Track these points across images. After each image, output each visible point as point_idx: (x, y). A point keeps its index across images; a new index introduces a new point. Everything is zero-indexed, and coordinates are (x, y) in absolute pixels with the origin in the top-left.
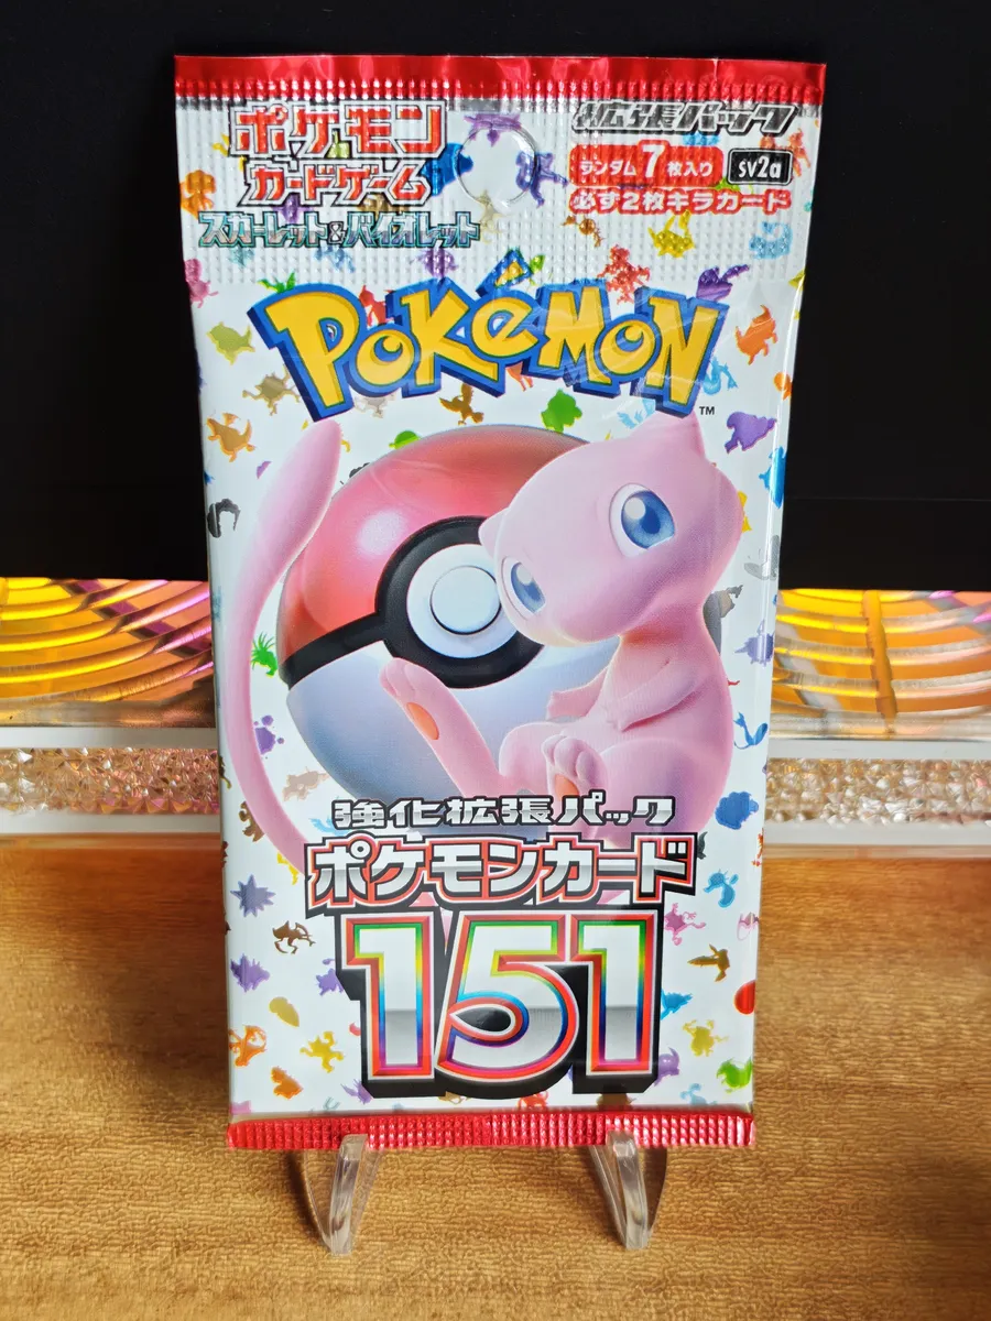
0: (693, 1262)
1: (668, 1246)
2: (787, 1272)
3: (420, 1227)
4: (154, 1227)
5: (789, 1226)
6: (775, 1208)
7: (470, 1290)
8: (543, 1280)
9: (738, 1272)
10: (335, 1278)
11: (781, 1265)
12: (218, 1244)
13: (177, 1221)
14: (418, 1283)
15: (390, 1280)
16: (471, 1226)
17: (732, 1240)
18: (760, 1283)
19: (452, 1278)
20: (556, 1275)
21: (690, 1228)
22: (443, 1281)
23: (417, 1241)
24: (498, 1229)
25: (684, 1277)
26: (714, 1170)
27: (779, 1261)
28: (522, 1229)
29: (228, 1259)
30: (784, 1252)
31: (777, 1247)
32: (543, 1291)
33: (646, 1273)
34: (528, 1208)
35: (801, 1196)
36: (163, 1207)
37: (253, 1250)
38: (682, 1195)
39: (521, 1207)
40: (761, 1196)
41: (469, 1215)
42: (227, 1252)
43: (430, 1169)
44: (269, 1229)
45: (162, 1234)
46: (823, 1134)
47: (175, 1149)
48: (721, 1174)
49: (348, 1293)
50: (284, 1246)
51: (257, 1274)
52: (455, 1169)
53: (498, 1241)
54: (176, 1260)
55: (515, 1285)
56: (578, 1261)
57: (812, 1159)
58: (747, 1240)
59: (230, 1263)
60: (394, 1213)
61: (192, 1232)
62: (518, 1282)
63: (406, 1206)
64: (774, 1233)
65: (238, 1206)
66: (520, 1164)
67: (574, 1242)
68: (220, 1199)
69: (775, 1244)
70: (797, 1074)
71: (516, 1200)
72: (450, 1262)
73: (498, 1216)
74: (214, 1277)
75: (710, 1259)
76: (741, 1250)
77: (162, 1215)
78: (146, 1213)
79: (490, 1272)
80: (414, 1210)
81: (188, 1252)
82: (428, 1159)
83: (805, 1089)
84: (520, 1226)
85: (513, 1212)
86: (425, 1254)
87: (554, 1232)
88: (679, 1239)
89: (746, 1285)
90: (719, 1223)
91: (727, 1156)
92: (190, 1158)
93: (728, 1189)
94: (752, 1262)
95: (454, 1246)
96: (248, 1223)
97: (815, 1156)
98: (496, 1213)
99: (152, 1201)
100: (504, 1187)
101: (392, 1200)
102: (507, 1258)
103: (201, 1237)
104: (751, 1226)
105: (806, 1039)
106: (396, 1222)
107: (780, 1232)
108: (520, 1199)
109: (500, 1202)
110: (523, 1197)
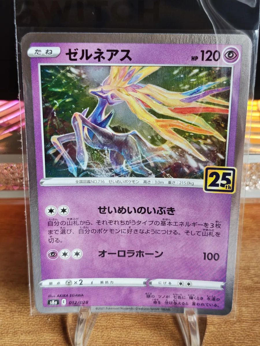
34: (134, 337)
35: (239, 330)
39: (132, 337)
40: (224, 330)
41: (111, 341)
43: (97, 322)
46: (247, 306)
52: (107, 322)
57: (243, 315)
65: (23, 338)
85: (129, 339)
92: (5, 320)
98: (122, 339)
100: (126, 329)
108: (131, 333)
109: (124, 335)
110: (133, 333)
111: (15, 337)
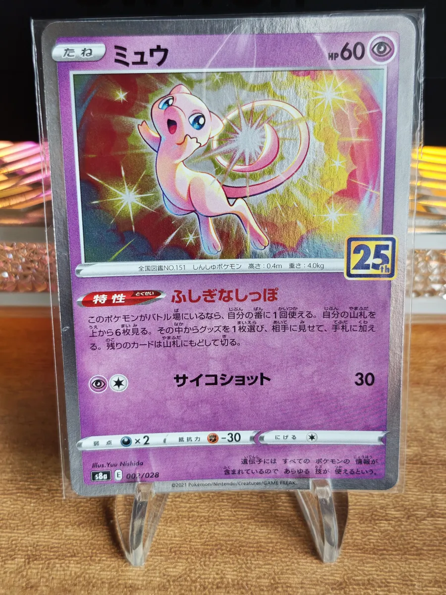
0: (363, 570)
1: (346, 560)
2: (425, 578)
3: (185, 547)
4: (14, 546)
5: (425, 548)
6: (415, 536)
7: (218, 588)
8: (265, 582)
9: (392, 577)
10: (129, 579)
11: (420, 572)
12: (55, 557)
13: (29, 543)
14: (183, 583)
15: (165, 581)
16: (218, 546)
17: (387, 557)
18: (406, 584)
19: (206, 580)
20: (274, 579)
21: (360, 549)
22: (200, 582)
23: (184, 556)
24: (236, 550)
25: (357, 580)
26: (375, 513)
27: (419, 570)
28: (252, 549)
29: (61, 567)
30: (422, 564)
31: (417, 561)
32: (265, 589)
33: (332, 578)
34: (255, 536)
35: (432, 530)
36: (20, 533)
37: (77, 561)
38: (355, 529)
39: (250, 535)
40: (405, 529)
41: (217, 540)
42: (60, 562)
43: (193, 511)
44: (88, 548)
45: (19, 550)
47: (31, 498)
48: (379, 516)
49: (138, 589)
50: (97, 559)
51: (79, 577)
52: (208, 511)
53: (236, 557)
54: (27, 567)
55: (247, 584)
56: (288, 569)
57: (438, 507)
58: (397, 557)
59: (62, 569)
60: (169, 538)
61: (39, 550)
62: (249, 583)
63: (177, 535)
64: (415, 553)
65: (68, 533)
66: (250, 509)
67: (286, 557)
68: (57, 529)
69: (416, 559)
70: (426, 456)
71: (248, 531)
72: (205, 570)
73: (236, 540)
74: (51, 578)
75: (374, 569)
76: (394, 563)
77: (20, 539)
78: (9, 538)
79: (230, 576)
80: (181, 537)
81: (35, 562)
82: (191, 505)
83: (431, 464)
84: (250, 547)
85: (246, 538)
86: (188, 565)
87: (272, 551)
88: (353, 556)
89: (397, 585)
90: (378, 546)
91: (383, 505)
92: (39, 504)
93: (384, 525)
94: (401, 571)
95: (207, 559)
96: (74, 544)
97: (439, 505)
98: (234, 539)
99: (14, 530)
100: (240, 523)
101: (167, 530)
102: (241, 568)
103: (43, 552)
104: (400, 548)
105: (430, 434)
106: (170, 544)
107: (419, 552)
108: (250, 530)
109: (237, 532)
110: (252, 529)
111: (56, 531)
